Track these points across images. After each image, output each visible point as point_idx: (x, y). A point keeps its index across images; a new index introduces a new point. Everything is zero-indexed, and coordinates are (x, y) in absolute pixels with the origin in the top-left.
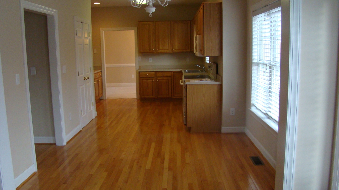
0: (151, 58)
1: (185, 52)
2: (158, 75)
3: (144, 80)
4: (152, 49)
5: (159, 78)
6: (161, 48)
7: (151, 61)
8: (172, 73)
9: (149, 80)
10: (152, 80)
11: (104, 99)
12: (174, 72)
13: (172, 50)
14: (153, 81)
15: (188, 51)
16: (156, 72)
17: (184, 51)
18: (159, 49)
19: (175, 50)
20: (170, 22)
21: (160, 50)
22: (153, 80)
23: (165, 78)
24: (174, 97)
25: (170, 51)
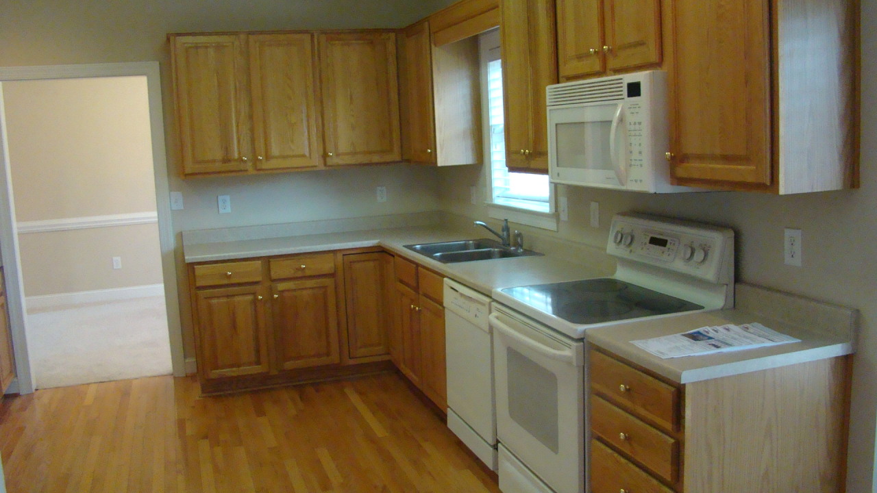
0: (228, 198)
1: (377, 164)
2: (278, 270)
3: (215, 301)
4: (236, 156)
5: (281, 286)
6: (275, 151)
7: (229, 210)
8: (340, 256)
9: (237, 299)
10: (250, 298)
11: (23, 392)
12: (345, 253)
13: (325, 156)
14: (255, 301)
15: (388, 158)
16: (267, 260)
17: (376, 159)
18: (268, 157)
19: (338, 155)
20: (312, 36)
21: (273, 157)
22: (254, 294)
23: (310, 283)
24: (351, 362)
25: (316, 161)
